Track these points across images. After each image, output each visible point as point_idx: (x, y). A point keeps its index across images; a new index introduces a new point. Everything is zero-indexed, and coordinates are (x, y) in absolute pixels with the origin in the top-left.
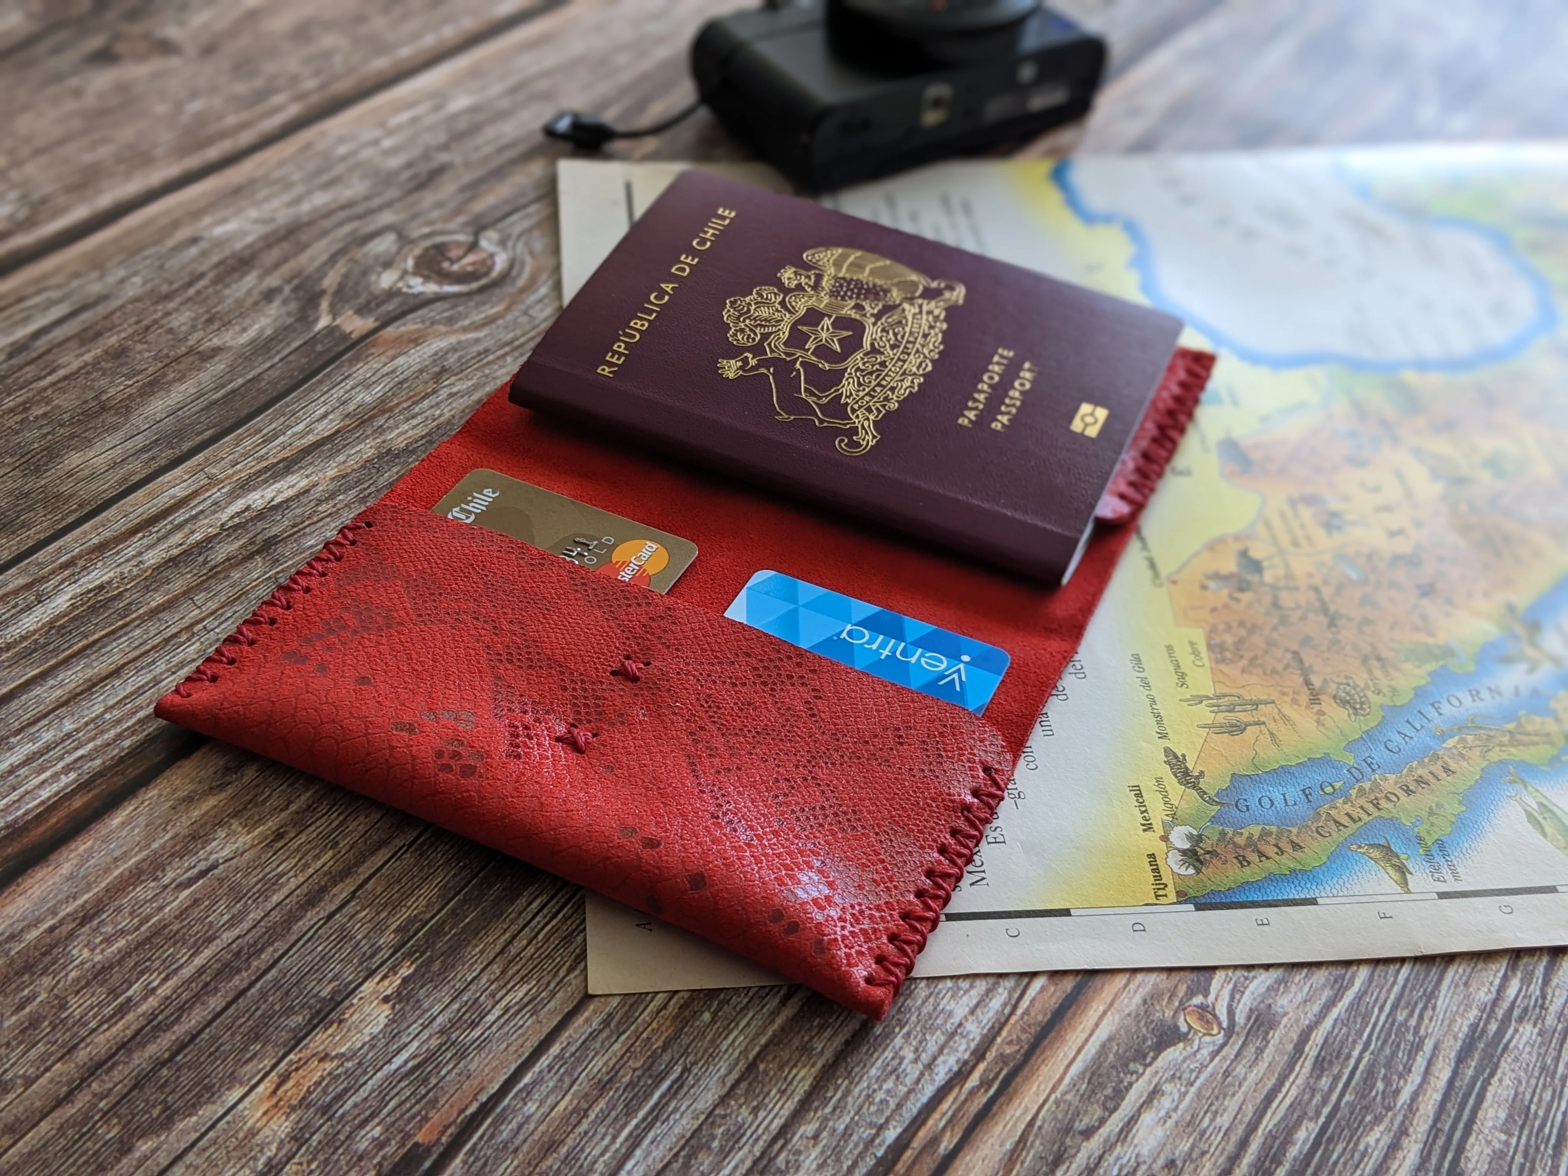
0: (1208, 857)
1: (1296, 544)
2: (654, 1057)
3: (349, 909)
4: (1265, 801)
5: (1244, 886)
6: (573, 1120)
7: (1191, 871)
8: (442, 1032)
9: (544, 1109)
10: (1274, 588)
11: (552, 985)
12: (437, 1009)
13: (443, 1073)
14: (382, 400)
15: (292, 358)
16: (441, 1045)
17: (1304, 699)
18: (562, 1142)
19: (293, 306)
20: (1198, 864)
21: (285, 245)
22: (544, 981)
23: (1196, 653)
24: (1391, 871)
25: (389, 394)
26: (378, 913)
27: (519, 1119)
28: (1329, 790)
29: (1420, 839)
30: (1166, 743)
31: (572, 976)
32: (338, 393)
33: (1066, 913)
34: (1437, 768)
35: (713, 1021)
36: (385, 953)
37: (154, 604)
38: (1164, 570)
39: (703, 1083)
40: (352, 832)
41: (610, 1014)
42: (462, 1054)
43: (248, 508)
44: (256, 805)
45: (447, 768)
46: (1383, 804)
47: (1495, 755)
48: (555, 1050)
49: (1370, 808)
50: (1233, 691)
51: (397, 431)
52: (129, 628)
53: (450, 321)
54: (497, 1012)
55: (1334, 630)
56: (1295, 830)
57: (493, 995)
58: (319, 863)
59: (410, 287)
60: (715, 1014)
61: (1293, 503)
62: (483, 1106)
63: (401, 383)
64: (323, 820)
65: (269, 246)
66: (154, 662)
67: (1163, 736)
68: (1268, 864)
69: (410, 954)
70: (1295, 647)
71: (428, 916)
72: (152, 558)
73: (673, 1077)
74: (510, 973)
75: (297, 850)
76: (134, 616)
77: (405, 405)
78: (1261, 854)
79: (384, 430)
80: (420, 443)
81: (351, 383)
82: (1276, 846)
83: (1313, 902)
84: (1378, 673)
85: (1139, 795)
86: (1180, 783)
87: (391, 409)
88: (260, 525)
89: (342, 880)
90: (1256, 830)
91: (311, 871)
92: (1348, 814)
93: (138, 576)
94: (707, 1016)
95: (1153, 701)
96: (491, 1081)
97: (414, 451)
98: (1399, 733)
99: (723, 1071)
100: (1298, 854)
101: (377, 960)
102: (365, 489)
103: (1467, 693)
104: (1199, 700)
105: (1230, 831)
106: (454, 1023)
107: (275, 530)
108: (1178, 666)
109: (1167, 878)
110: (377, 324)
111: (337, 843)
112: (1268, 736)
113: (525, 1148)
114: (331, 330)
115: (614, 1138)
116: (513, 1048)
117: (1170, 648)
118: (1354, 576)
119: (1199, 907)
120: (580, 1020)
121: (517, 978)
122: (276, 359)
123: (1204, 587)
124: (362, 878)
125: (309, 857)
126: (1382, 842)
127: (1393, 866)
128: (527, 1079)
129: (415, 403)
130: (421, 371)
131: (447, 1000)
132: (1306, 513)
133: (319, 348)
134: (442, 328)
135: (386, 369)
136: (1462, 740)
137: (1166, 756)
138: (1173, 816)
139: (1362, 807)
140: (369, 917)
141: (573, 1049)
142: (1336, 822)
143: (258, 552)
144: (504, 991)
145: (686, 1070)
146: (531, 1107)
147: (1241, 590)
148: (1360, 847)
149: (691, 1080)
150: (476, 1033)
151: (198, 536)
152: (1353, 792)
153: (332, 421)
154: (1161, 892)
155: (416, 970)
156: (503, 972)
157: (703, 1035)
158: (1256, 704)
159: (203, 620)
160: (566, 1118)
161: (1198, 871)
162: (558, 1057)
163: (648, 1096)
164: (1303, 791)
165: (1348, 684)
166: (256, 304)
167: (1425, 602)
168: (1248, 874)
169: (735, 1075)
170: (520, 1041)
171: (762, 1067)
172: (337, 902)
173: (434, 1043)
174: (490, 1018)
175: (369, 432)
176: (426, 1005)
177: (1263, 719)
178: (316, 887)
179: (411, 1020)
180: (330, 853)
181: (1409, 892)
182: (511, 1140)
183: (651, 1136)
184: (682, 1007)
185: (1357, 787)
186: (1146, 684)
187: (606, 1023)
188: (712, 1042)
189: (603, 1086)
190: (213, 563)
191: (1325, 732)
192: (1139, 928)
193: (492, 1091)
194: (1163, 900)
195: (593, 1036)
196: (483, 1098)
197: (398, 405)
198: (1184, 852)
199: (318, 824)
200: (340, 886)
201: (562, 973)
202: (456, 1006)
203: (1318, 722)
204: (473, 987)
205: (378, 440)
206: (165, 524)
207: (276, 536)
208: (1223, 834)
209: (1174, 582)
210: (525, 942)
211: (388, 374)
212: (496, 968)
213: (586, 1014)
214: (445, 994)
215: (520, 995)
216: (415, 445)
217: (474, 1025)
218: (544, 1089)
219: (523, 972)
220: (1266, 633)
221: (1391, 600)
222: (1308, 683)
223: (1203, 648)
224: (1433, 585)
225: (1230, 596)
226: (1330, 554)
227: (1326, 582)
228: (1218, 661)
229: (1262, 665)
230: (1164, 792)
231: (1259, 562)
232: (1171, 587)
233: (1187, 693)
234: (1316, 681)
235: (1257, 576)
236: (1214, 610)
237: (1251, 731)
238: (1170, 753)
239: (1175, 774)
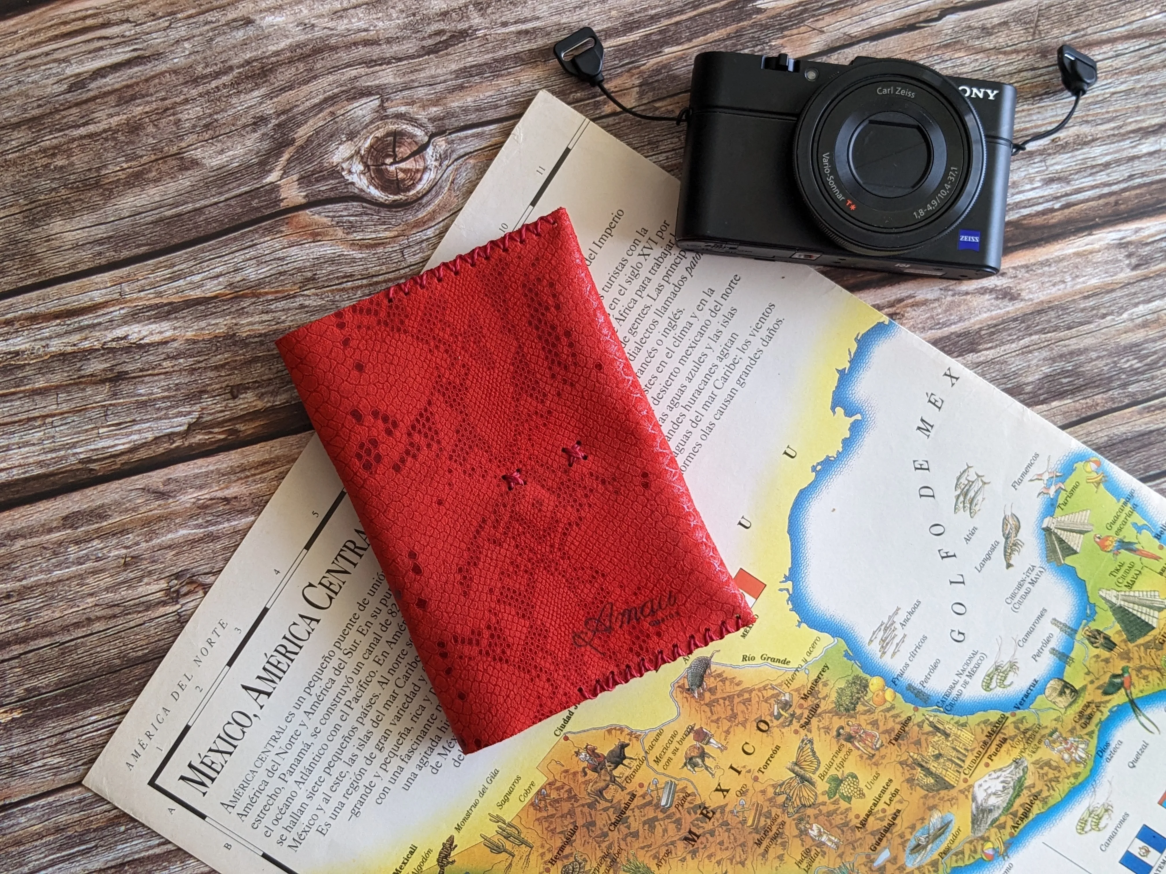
1: (657, 761)
2: (88, 831)
3: (13, 663)
6: (35, 837)
8: (11, 758)
9: (27, 824)
10: (613, 780)
11: (72, 766)
12: (17, 744)
14: (260, 283)
15: (233, 202)
16: (7, 764)
17: (548, 857)
18: (24, 844)
19: (266, 145)
21: (301, 66)
22: (70, 761)
23: (527, 793)
25: (267, 280)
26: (24, 674)
27: (14, 822)
30: (455, 833)
31: (82, 768)
32: (239, 257)
35: (124, 833)
36: (13, 699)
37: (37, 386)
38: (568, 728)
39: (98, 858)
41: (85, 798)
42: (12, 775)
43: (125, 338)
48: (51, 799)
50: (520, 827)
51: (250, 319)
52: (15, 397)
53: (351, 227)
54: (40, 763)
55: (612, 828)
57: (44, 753)
59: (350, 172)
60: (127, 830)
61: (691, 730)
62: (5, 805)
63: (280, 273)
65: (291, 61)
66: (14, 433)
67: (458, 828)
69: (23, 707)
70: (580, 822)
71: (44, 691)
72: (54, 346)
73: (88, 846)
74: (58, 747)
75: (11, 611)
76: (22, 388)
77: (270, 297)
79: (243, 314)
80: (256, 339)
81: (252, 253)
84: (603, 868)
85: (412, 853)
86: (438, 860)
87: (258, 296)
88: (125, 357)
89: (20, 643)
91: (10, 628)
93: (40, 356)
94: (123, 828)
95: (475, 805)
96: (15, 796)
97: (247, 345)
99: (110, 858)
101: (8, 700)
102: (199, 362)
104: (498, 819)
106: (19, 756)
107: (129, 368)
108: (510, 793)
110: (304, 201)
111: (30, 619)
112: (507, 864)
113: (8, 836)
114: (274, 188)
115: (46, 857)
116: (34, 786)
117: (518, 778)
118: (663, 803)
120: (71, 792)
121: (59, 752)
122: (222, 198)
123: (577, 753)
124: (30, 648)
125: (13, 619)
128: (30, 805)
129: (276, 300)
130: (299, 270)
131: (24, 742)
132: (691, 741)
133: (255, 203)
134: (340, 233)
135: (280, 254)
137: (448, 840)
140: (19, 673)
141: (58, 804)
143: (110, 380)
144: (50, 755)
145: (96, 847)
146: (23, 820)
147: (595, 770)
149: (94, 853)
150: (25, 768)
151: (86, 344)
153: (219, 284)
155: (21, 717)
156: (56, 744)
157: (115, 836)
158: (523, 842)
159: (54, 415)
160: (32, 835)
162: (50, 804)
163: (73, 847)
165: (580, 864)
166: (244, 127)
167: (681, 845)
169: (113, 863)
170: (40, 785)
171: (127, 868)
172: (11, 655)
173: (6, 760)
174: (35, 764)
175: (233, 310)
176: (13, 739)
177: (516, 853)
178: (7, 640)
180: (24, 623)
182: (5, 829)
183: (60, 865)
184: (116, 817)
186: (482, 793)
187: (80, 801)
188: (116, 842)
189: (58, 830)
190: (82, 372)
193: (12, 801)
195: (70, 803)
196: (7, 802)
197: (267, 293)
200: (17, 646)
201: (80, 763)
202: (25, 748)
204: (38, 743)
205: (234, 321)
206: (75, 322)
207: (127, 373)
209: (566, 738)
210: (75, 735)
211: (278, 259)
213: (75, 791)
214: (25, 739)
215: (55, 761)
216: (252, 340)
217: (26, 763)
218: (34, 815)
219: (63, 751)
220: (576, 805)
221: (665, 831)
222: (562, 849)
223: (534, 790)
224: (698, 837)
225: (584, 769)
226: (668, 779)
227: (643, 796)
228: (532, 804)
229: (551, 823)
230: (425, 859)
231: (625, 758)
232: (562, 740)
233: (497, 812)
234: (567, 850)
235: (613, 766)
236: (566, 771)
237: (504, 855)
238: (451, 839)
239: (441, 853)
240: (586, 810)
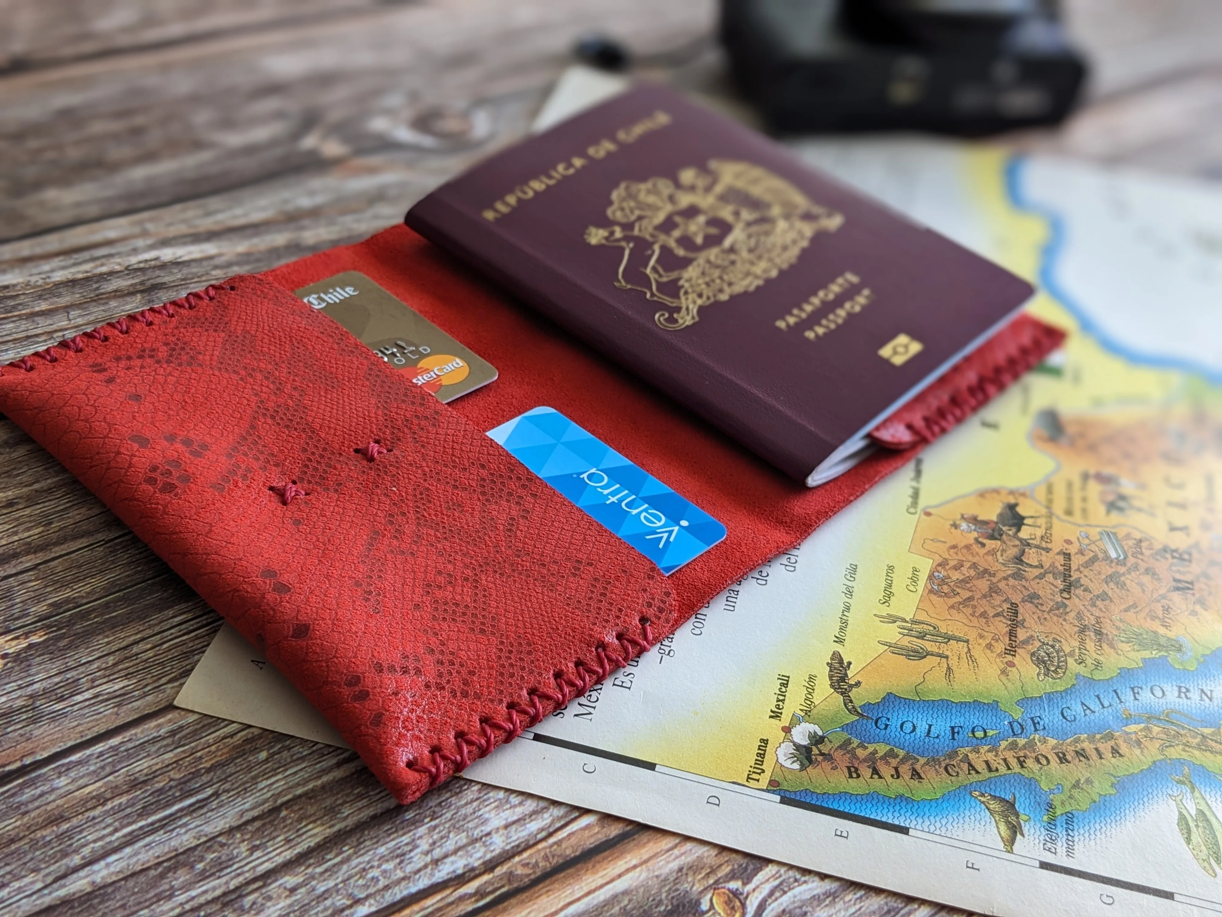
0: (820, 758)
1: (1069, 512)
2: (196, 774)
3: (25, 577)
4: (908, 727)
5: (844, 795)
6: (89, 805)
7: (796, 766)
8: (31, 696)
9: (71, 787)
11: (149, 688)
12: (41, 676)
13: (9, 730)
14: (318, 207)
16: (24, 706)
17: (1000, 647)
18: (68, 819)
20: (806, 762)
22: (144, 682)
23: (914, 579)
24: (1003, 827)
25: (327, 204)
26: (46, 587)
27: (45, 788)
28: (980, 734)
29: (1051, 806)
30: (838, 648)
31: (170, 685)
33: (651, 766)
34: (1105, 748)
35: (266, 761)
36: (29, 619)
37: (37, 309)
38: (923, 502)
39: (223, 811)
40: (69, 518)
41: (181, 728)
42: (34, 721)
43: (156, 259)
44: (9, 476)
45: (151, 481)
46: (1030, 763)
47: (1174, 753)
48: (114, 741)
49: (1013, 763)
50: (933, 621)
51: (314, 232)
52: (5, 321)
54: (87, 695)
55: (1065, 595)
56: (922, 761)
57: (93, 681)
58: (26, 534)
60: (271, 756)
61: (1085, 477)
62: (24, 767)
64: (52, 502)
65: (304, 84)
66: (7, 350)
67: (839, 641)
68: (877, 783)
69: (49, 627)
70: (1016, 598)
71: (85, 601)
72: (59, 276)
73: (200, 797)
74: (120, 667)
75: (17, 519)
76: (16, 313)
78: (875, 771)
79: (304, 229)
80: (326, 245)
82: (896, 769)
83: (904, 830)
84: (1090, 645)
85: (785, 685)
86: (832, 686)
87: (320, 216)
88: (158, 273)
89: (35, 552)
90: (882, 749)
91: (17, 538)
92: (987, 762)
93: (40, 286)
94: (263, 755)
95: (848, 609)
96: (44, 749)
98: (1083, 704)
99: (247, 806)
100: (915, 783)
101: (19, 623)
103: (1176, 689)
104: (893, 619)
105: (856, 742)
106: (46, 693)
107: (166, 279)
108: (890, 585)
109: (768, 765)
110: (351, 153)
111: (51, 523)
112: (944, 670)
113: (33, 815)
114: (311, 150)
115: (116, 830)
116: (80, 728)
117: (891, 568)
118: (1113, 555)
119: (784, 801)
120: (153, 724)
121: (123, 673)
123: (955, 526)
124: (53, 555)
125: (21, 528)
126: (1009, 797)
127: (1008, 823)
128: (74, 758)
131: (54, 672)
132: (1094, 489)
134: (399, 167)
136: (1147, 729)
137: (832, 659)
138: (807, 713)
139: (1005, 760)
140: (36, 587)
141: (130, 745)
142: (970, 764)
143: (141, 292)
144: (105, 680)
145: (216, 794)
146: (63, 781)
147: (992, 537)
148: (983, 795)
149: (214, 805)
150: (59, 706)
151: (104, 269)
152: (1004, 744)
154: (754, 776)
155: (44, 641)
156: (115, 665)
157: (250, 770)
158: (949, 638)
159: (66, 329)
160: (84, 801)
161: (803, 768)
162: (114, 749)
163: (168, 805)
164: (953, 728)
165: (1053, 647)
166: (266, 118)
167: (1176, 597)
168: (854, 786)
169: (255, 813)
170: (90, 725)
171: (284, 813)
172: (20, 568)
173: (19, 703)
174: (79, 698)
175: (291, 228)
176: (34, 671)
177: (948, 653)
178: (11, 552)
179: (12, 679)
180: (41, 529)
181: (1011, 851)
182: (26, 804)
183: (148, 840)
184: (247, 741)
185: (1010, 740)
186: (849, 592)
187: (173, 733)
188: (254, 778)
189: (134, 784)
190: (102, 291)
191: (1006, 682)
192: (714, 801)
193: (39, 758)
194: (752, 783)
195: (154, 740)
196: (28, 761)
198: (798, 747)
199: (47, 504)
200: (32, 556)
201: (164, 680)
202: (57, 679)
203: (1003, 672)
204: (81, 669)
205: (294, 235)
206: (86, 255)
207: (165, 283)
208: (848, 742)
209: (928, 514)
210: (149, 646)
212: (111, 660)
213: (162, 720)
214: (55, 667)
215: (117, 687)
216: (322, 246)
217: (62, 699)
218: (83, 770)
219: (131, 670)
220: (995, 580)
221: (1141, 585)
222: (1012, 634)
223: (923, 577)
224: (1191, 583)
225: (976, 540)
226: (1099, 529)
227: (1081, 552)
228: (931, 591)
229: (974, 607)
230: (810, 689)
231: (1023, 518)
232: (924, 517)
233: (884, 610)
234: (1022, 634)
235: (1014, 530)
236: (954, 547)
237: (930, 661)
238: (837, 657)
239: (831, 677)
240: (1012, 581)
